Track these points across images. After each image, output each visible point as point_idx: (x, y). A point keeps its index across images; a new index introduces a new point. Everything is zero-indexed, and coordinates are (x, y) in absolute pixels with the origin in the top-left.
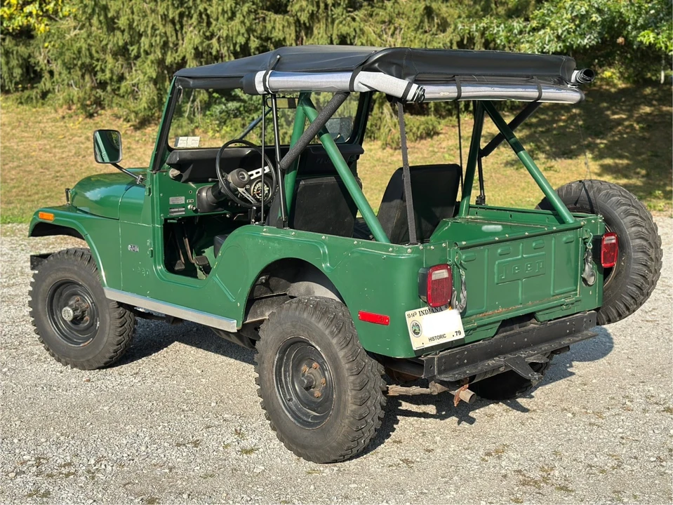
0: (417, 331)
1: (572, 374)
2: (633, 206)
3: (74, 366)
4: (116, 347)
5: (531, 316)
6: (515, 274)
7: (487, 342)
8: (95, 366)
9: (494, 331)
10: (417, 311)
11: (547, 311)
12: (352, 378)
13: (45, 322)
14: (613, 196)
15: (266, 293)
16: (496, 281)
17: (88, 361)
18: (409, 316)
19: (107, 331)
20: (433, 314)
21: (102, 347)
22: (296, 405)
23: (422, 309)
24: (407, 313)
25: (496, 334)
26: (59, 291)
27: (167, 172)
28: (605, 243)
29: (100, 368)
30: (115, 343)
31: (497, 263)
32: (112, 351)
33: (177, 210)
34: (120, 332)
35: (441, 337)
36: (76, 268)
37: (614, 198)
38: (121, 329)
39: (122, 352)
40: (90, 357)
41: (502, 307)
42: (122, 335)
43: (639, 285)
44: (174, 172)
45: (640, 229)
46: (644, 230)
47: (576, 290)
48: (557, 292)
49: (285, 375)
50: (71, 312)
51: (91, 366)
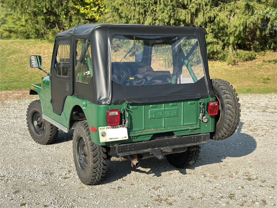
0: (104, 135)
1: (222, 161)
2: (228, 90)
3: (39, 143)
4: (50, 137)
5: (171, 134)
6: (160, 115)
7: (146, 142)
8: (44, 143)
9: (149, 138)
10: (106, 127)
11: (180, 132)
12: (91, 152)
13: (31, 126)
14: (221, 86)
15: (79, 118)
16: (149, 118)
17: (42, 141)
18: (101, 129)
19: (47, 131)
20: (114, 129)
21: (45, 136)
22: (83, 162)
23: (108, 127)
24: (99, 128)
25: (149, 140)
26: (35, 115)
28: (210, 105)
29: (47, 144)
30: (49, 135)
31: (150, 111)
32: (48, 138)
34: (51, 131)
35: (116, 138)
36: (38, 107)
37: (221, 87)
38: (51, 130)
39: (53, 139)
40: (42, 140)
41: (153, 129)
42: (52, 132)
43: (228, 124)
45: (229, 100)
46: (231, 100)
47: (197, 124)
48: (185, 124)
49: (80, 150)
50: (36, 123)
51: (43, 143)
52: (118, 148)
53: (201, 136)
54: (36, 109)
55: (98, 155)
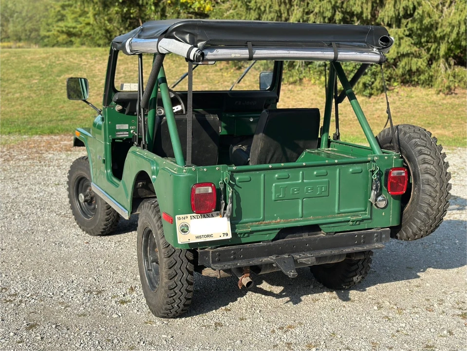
0: (186, 230)
2: (427, 147)
3: (87, 232)
4: (106, 222)
5: (315, 228)
6: (293, 194)
7: (265, 244)
8: (96, 233)
9: (273, 236)
10: (189, 215)
11: (332, 225)
12: (165, 259)
13: (74, 203)
14: (414, 138)
15: (150, 194)
16: (273, 198)
17: (92, 230)
18: (179, 219)
19: (100, 212)
20: (204, 219)
21: (98, 221)
22: (153, 275)
23: (194, 215)
24: (177, 217)
25: (273, 240)
26: (81, 182)
27: (114, 107)
28: (392, 175)
29: (101, 235)
30: (104, 219)
31: (274, 185)
32: (103, 225)
33: (122, 133)
34: (107, 212)
35: (208, 236)
36: (85, 169)
37: (414, 140)
38: (108, 211)
39: (111, 226)
40: (93, 228)
41: (281, 219)
42: (109, 214)
43: (425, 211)
44: (119, 107)
45: (428, 166)
46: (432, 167)
47: (365, 210)
48: (342, 211)
49: (150, 253)
50: (83, 197)
51: (94, 233)
52: (212, 253)
53: (373, 233)
54: (82, 172)
55: (178, 266)
